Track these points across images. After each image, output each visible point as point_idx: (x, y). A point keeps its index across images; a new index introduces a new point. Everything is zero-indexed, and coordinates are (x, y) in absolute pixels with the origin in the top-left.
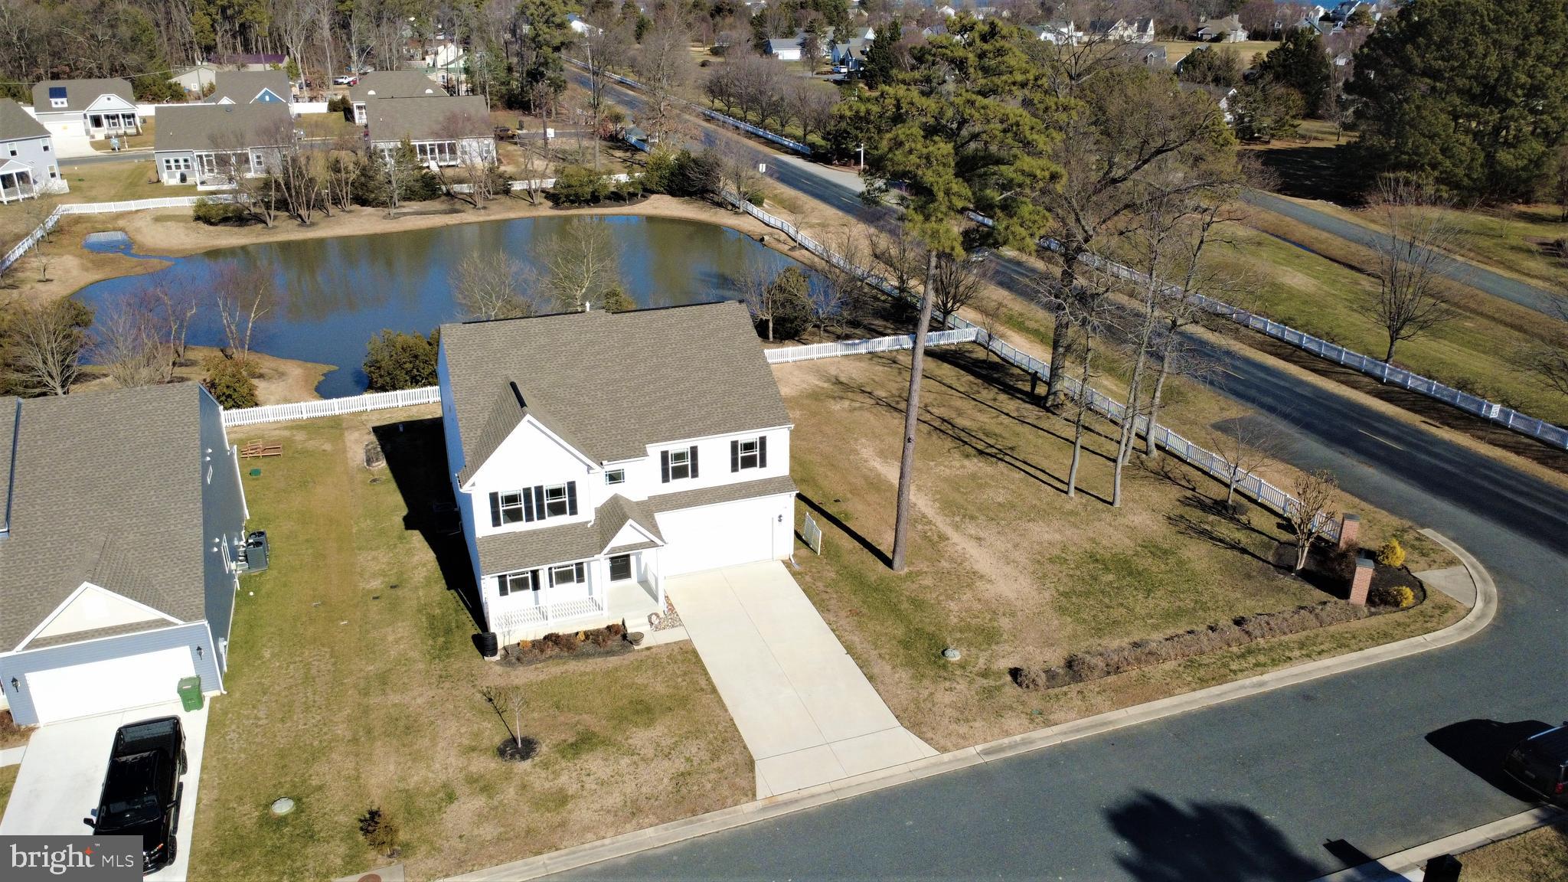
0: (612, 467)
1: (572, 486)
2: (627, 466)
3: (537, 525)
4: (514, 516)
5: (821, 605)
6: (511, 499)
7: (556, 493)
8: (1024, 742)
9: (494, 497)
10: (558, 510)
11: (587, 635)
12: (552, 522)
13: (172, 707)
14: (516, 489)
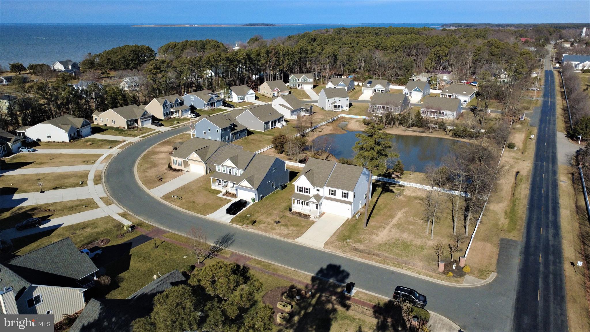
0: (318, 188)
1: (309, 189)
2: (320, 189)
3: (303, 193)
4: (300, 191)
5: (342, 226)
6: (300, 188)
7: (307, 189)
8: (337, 253)
9: (298, 186)
10: (307, 192)
11: (304, 214)
12: (306, 194)
13: (250, 201)
14: (301, 186)
